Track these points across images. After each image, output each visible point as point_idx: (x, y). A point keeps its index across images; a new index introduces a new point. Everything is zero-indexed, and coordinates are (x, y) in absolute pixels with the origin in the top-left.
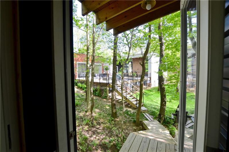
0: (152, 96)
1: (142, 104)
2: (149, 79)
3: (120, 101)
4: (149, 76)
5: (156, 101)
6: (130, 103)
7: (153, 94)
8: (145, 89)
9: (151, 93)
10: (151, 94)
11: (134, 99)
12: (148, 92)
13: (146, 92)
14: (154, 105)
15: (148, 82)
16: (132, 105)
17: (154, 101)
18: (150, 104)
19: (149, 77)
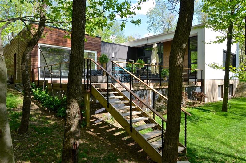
0: (209, 124)
1: (180, 149)
2: (199, 84)
3: (116, 134)
4: (199, 77)
5: (223, 139)
6: (141, 144)
7: (210, 117)
8: (190, 105)
9: (206, 115)
10: (207, 117)
11: (156, 131)
12: (197, 114)
13: (193, 112)
14: (219, 153)
15: (198, 90)
16: (148, 151)
17: (218, 137)
18: (208, 148)
19: (199, 81)
